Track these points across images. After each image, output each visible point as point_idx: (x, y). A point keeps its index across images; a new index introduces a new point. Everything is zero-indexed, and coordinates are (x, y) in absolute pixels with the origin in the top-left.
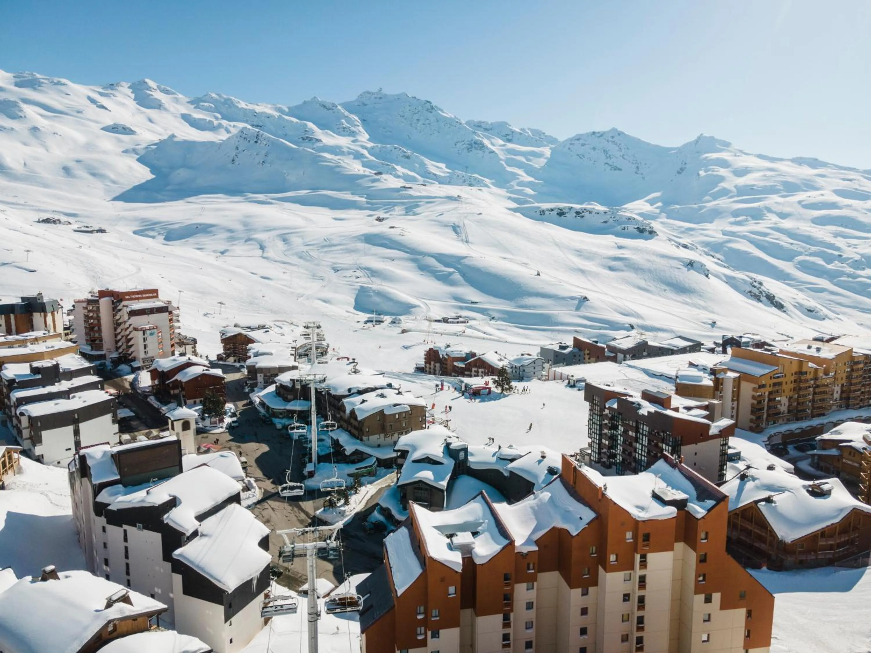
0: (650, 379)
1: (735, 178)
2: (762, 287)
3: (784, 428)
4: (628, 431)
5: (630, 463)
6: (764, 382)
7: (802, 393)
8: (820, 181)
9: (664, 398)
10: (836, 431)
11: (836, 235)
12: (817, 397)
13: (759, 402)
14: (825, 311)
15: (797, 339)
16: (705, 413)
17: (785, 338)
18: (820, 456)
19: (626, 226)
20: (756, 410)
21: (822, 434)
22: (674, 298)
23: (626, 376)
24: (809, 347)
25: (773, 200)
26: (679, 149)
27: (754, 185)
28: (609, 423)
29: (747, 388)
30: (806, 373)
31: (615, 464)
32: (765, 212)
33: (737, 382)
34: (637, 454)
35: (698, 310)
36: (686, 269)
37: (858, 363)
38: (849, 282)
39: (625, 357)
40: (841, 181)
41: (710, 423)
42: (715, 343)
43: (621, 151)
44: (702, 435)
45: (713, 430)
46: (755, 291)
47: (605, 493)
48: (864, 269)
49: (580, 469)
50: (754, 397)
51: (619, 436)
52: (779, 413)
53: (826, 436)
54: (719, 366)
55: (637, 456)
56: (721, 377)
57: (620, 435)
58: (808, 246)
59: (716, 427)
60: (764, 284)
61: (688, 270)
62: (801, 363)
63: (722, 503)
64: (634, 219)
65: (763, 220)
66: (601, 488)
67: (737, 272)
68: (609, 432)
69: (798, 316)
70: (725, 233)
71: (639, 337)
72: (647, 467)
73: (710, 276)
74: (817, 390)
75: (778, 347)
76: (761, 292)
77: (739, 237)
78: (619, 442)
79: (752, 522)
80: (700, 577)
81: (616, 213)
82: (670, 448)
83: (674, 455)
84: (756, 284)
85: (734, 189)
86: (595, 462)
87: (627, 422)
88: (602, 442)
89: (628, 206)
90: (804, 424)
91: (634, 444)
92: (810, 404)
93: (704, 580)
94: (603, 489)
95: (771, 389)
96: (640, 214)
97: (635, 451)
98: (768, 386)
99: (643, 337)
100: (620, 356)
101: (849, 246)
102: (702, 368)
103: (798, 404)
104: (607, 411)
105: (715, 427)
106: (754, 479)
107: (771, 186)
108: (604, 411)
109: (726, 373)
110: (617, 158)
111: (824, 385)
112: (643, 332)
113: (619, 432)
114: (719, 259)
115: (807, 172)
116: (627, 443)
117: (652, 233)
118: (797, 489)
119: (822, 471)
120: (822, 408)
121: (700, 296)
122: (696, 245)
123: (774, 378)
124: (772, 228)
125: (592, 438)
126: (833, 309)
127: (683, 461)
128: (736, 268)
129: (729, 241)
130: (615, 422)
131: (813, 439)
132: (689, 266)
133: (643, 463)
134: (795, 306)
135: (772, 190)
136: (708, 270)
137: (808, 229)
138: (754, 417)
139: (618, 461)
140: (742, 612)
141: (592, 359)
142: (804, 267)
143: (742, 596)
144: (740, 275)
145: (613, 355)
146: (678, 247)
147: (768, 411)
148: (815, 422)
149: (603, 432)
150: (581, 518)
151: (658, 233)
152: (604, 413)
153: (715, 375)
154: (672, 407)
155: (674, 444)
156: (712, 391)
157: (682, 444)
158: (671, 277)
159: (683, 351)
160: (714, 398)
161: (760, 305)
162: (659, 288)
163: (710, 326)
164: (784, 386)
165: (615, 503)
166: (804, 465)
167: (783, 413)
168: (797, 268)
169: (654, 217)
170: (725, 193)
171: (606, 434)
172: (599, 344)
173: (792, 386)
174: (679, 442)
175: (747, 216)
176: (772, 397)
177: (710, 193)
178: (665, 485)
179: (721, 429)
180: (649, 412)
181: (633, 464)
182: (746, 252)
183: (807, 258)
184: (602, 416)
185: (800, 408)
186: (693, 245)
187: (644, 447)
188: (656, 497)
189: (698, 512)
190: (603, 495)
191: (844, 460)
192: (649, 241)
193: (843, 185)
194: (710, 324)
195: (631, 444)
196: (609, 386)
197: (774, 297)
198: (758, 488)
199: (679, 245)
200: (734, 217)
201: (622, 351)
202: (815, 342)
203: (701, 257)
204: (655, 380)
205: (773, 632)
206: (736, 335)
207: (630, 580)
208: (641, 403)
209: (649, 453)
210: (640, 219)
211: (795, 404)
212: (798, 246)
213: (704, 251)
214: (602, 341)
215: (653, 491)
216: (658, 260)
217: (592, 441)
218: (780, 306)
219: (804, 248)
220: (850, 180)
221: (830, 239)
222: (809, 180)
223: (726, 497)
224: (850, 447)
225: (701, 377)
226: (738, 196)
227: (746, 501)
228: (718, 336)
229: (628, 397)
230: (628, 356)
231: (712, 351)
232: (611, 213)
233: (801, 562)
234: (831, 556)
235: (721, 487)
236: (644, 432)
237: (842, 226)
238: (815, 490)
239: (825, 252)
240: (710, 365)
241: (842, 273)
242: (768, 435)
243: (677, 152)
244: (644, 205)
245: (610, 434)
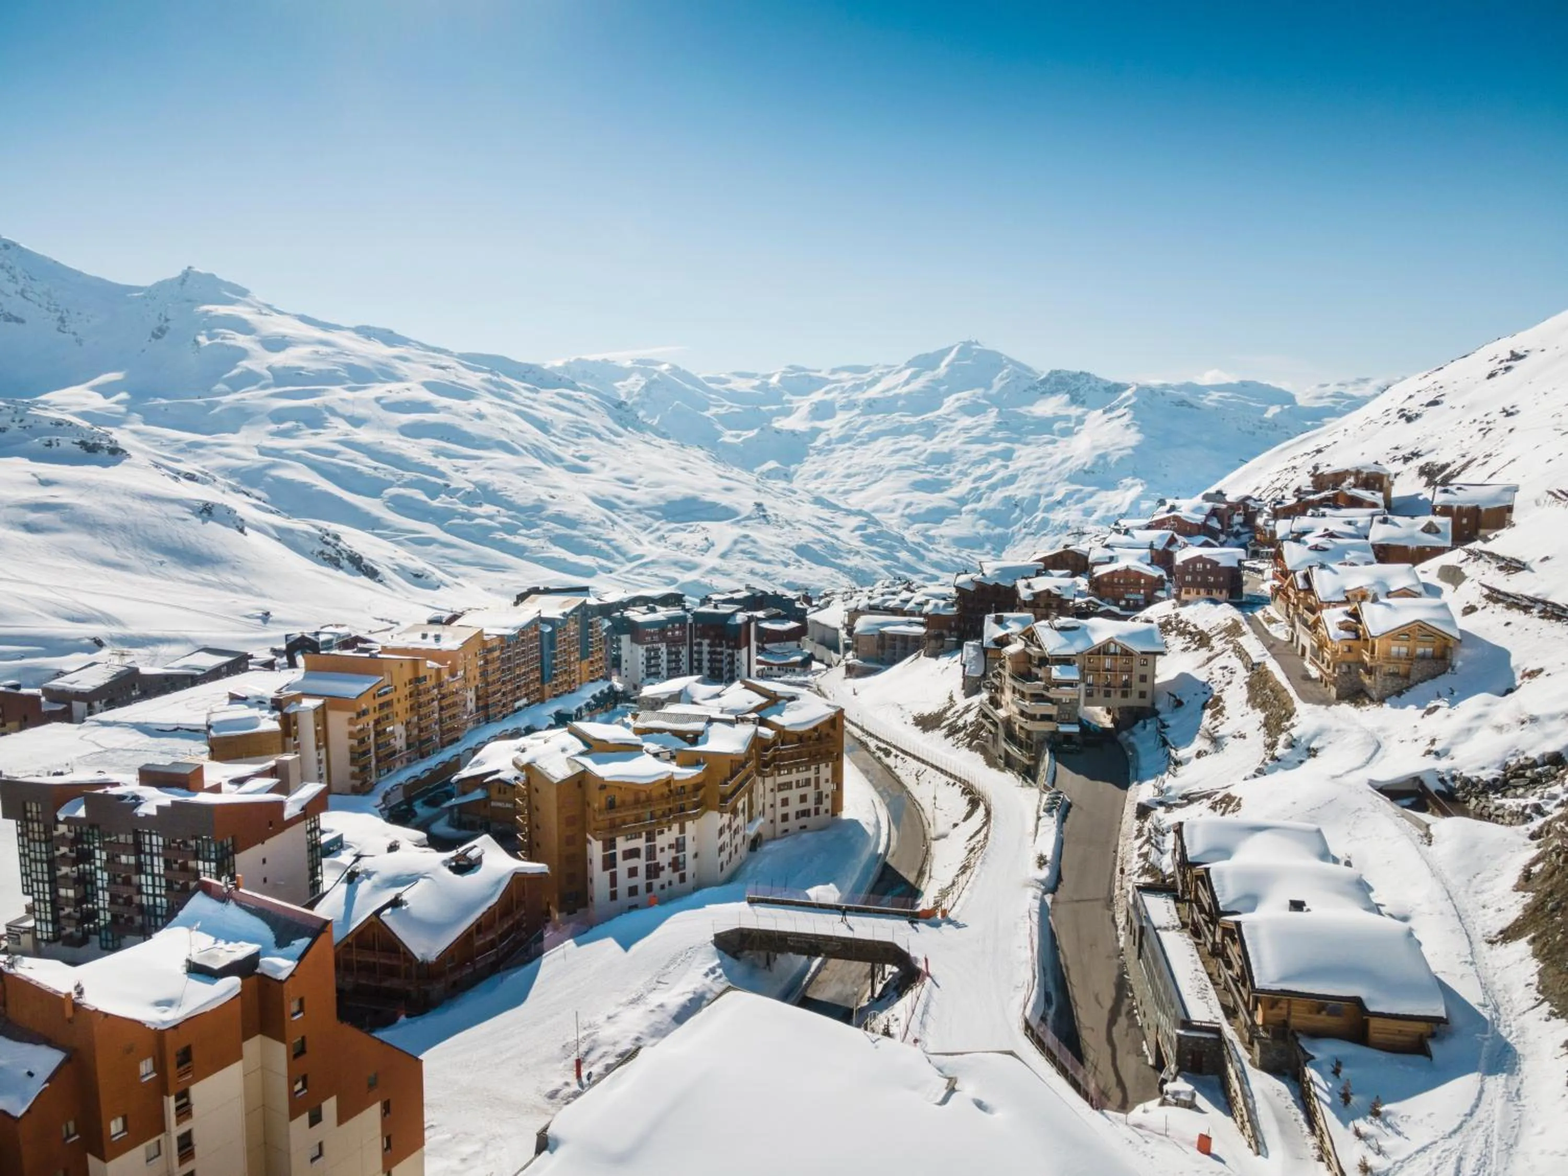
0: (155, 740)
1: (267, 353)
2: (341, 544)
3: (404, 776)
4: (118, 856)
5: (131, 920)
6: (364, 706)
7: (423, 711)
8: (402, 368)
9: (188, 772)
10: (477, 761)
11: (437, 453)
12: (446, 714)
13: (362, 742)
14: (439, 575)
15: (405, 625)
16: (272, 781)
17: (389, 625)
18: (460, 806)
19: (54, 438)
20: (358, 756)
21: (460, 769)
22: (183, 576)
23: (98, 745)
24: (424, 636)
25: (336, 394)
26: (148, 290)
27: (302, 368)
28: (71, 851)
29: (339, 722)
30: (425, 678)
31: (97, 931)
32: (327, 415)
33: (321, 714)
34: (144, 898)
35: (234, 595)
36: (200, 520)
37: (491, 651)
38: (463, 525)
39: (90, 706)
40: (432, 369)
41: (283, 797)
42: (274, 651)
43: (17, 283)
44: (271, 824)
45: (291, 809)
46: (329, 550)
47: (81, 1001)
48: (480, 505)
49: (12, 971)
50: (351, 735)
51: (99, 873)
52: (394, 753)
53: (465, 773)
54: (286, 693)
55: (144, 901)
56: (292, 711)
57: (101, 868)
58: (401, 472)
59: (294, 802)
60: (342, 537)
61: (204, 522)
62: (415, 663)
63: (323, 937)
64: (71, 424)
65: (325, 428)
66: (69, 995)
67: (295, 520)
68: (74, 869)
69: (404, 588)
70: (263, 451)
71: (116, 660)
72: (169, 916)
73: (247, 530)
74: (445, 703)
75: (380, 641)
76: (339, 552)
77: (289, 457)
78: (99, 883)
79: (374, 949)
80: (296, 1083)
81: (24, 411)
82: (213, 864)
83: (223, 878)
84: (329, 539)
85: (267, 373)
86: (48, 941)
87: (114, 838)
88: (59, 896)
89: (53, 396)
90: (432, 762)
91: (135, 879)
92: (437, 727)
93: (305, 1086)
94: (74, 995)
95: (376, 716)
96: (84, 415)
97: (139, 892)
98: (371, 711)
99: (127, 660)
100: (79, 707)
101: (457, 471)
102: (255, 701)
103: (421, 730)
104: (62, 829)
105: (292, 806)
106: (369, 875)
107: (330, 371)
108: (56, 829)
109: (300, 702)
110: (8, 296)
111: (453, 693)
112: (125, 649)
113: (98, 863)
114: (259, 499)
115: (378, 351)
116: (119, 880)
117: (116, 454)
118: (435, 870)
119: (465, 829)
120: (454, 729)
121: (234, 568)
122: (211, 473)
123: (380, 695)
124: (342, 443)
125: (32, 894)
126: (448, 569)
127: (241, 884)
128: (292, 513)
129: (273, 466)
130: (86, 846)
131: (448, 782)
132: (205, 515)
133: (159, 911)
134: (394, 570)
135: (330, 378)
136: (242, 520)
137: (396, 443)
138: (356, 769)
139: (102, 923)
140: (374, 1112)
141: (9, 725)
142: (402, 506)
143: (372, 1085)
144: (299, 525)
145: (60, 707)
146: (176, 479)
147: (376, 753)
148: (447, 754)
149: (59, 873)
150: (30, 1074)
151: (129, 452)
152: (55, 833)
153: (281, 710)
154: (206, 786)
155: (219, 855)
156: (279, 740)
157: (236, 851)
158: (170, 537)
159: (215, 674)
160: (284, 751)
161: (341, 574)
162: (147, 560)
163: (259, 621)
164: (397, 707)
165: (106, 1015)
166: (441, 828)
167: (401, 751)
168: (388, 507)
169: (117, 422)
170: (250, 379)
171: (66, 876)
172: (24, 691)
173: (408, 704)
174: (230, 849)
175: (297, 421)
176: (379, 728)
177: (226, 376)
178: (212, 939)
179: (304, 803)
180: (159, 808)
181: (139, 919)
182: (304, 483)
183: (402, 491)
184: (51, 841)
185: (424, 736)
186: (206, 474)
187: (157, 879)
188: (196, 970)
189: (280, 969)
190: (77, 1007)
191: (493, 804)
192: (112, 468)
193: (435, 375)
194: (258, 618)
195: (127, 882)
196: (61, 774)
197: (361, 558)
198: (377, 888)
199: (177, 475)
200: (276, 423)
201: (80, 696)
202: (431, 626)
203: (225, 496)
204: (164, 740)
205: (426, 1119)
206: (308, 631)
207: (159, 1154)
208: (140, 794)
209: (169, 886)
210: (86, 424)
211: (415, 732)
212: (385, 471)
213: (230, 485)
214: (31, 682)
215: (188, 961)
216: (137, 505)
217: (34, 900)
218: (372, 573)
219: (394, 475)
220: (443, 368)
221: (429, 460)
222: (386, 365)
223: (327, 923)
224: (499, 780)
225: (255, 718)
226: (277, 385)
227: (360, 916)
228: (277, 636)
229: (108, 789)
230: (97, 704)
231: (269, 666)
232: (11, 411)
233: (455, 984)
234: (493, 958)
235: (317, 907)
236: (155, 850)
237: (441, 439)
238: (461, 863)
239: (425, 480)
240: (270, 693)
241: (452, 513)
242: (382, 794)
243: (145, 297)
244: (88, 397)
245: (75, 875)
